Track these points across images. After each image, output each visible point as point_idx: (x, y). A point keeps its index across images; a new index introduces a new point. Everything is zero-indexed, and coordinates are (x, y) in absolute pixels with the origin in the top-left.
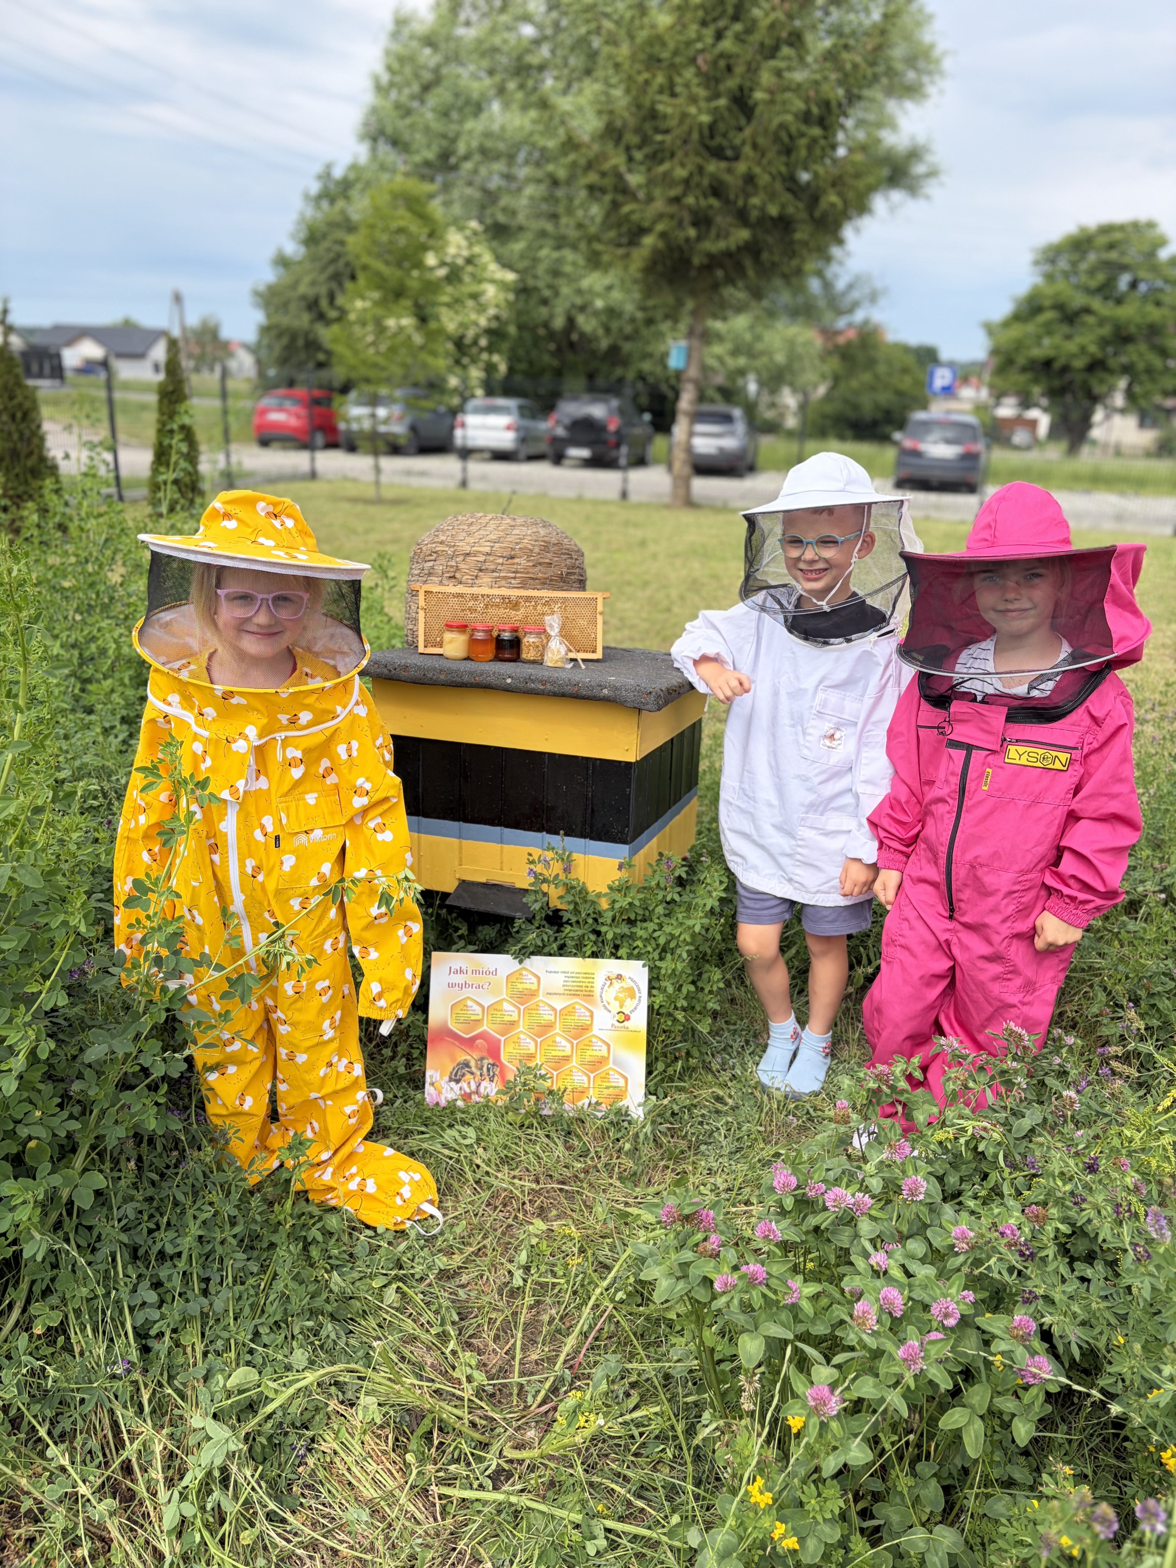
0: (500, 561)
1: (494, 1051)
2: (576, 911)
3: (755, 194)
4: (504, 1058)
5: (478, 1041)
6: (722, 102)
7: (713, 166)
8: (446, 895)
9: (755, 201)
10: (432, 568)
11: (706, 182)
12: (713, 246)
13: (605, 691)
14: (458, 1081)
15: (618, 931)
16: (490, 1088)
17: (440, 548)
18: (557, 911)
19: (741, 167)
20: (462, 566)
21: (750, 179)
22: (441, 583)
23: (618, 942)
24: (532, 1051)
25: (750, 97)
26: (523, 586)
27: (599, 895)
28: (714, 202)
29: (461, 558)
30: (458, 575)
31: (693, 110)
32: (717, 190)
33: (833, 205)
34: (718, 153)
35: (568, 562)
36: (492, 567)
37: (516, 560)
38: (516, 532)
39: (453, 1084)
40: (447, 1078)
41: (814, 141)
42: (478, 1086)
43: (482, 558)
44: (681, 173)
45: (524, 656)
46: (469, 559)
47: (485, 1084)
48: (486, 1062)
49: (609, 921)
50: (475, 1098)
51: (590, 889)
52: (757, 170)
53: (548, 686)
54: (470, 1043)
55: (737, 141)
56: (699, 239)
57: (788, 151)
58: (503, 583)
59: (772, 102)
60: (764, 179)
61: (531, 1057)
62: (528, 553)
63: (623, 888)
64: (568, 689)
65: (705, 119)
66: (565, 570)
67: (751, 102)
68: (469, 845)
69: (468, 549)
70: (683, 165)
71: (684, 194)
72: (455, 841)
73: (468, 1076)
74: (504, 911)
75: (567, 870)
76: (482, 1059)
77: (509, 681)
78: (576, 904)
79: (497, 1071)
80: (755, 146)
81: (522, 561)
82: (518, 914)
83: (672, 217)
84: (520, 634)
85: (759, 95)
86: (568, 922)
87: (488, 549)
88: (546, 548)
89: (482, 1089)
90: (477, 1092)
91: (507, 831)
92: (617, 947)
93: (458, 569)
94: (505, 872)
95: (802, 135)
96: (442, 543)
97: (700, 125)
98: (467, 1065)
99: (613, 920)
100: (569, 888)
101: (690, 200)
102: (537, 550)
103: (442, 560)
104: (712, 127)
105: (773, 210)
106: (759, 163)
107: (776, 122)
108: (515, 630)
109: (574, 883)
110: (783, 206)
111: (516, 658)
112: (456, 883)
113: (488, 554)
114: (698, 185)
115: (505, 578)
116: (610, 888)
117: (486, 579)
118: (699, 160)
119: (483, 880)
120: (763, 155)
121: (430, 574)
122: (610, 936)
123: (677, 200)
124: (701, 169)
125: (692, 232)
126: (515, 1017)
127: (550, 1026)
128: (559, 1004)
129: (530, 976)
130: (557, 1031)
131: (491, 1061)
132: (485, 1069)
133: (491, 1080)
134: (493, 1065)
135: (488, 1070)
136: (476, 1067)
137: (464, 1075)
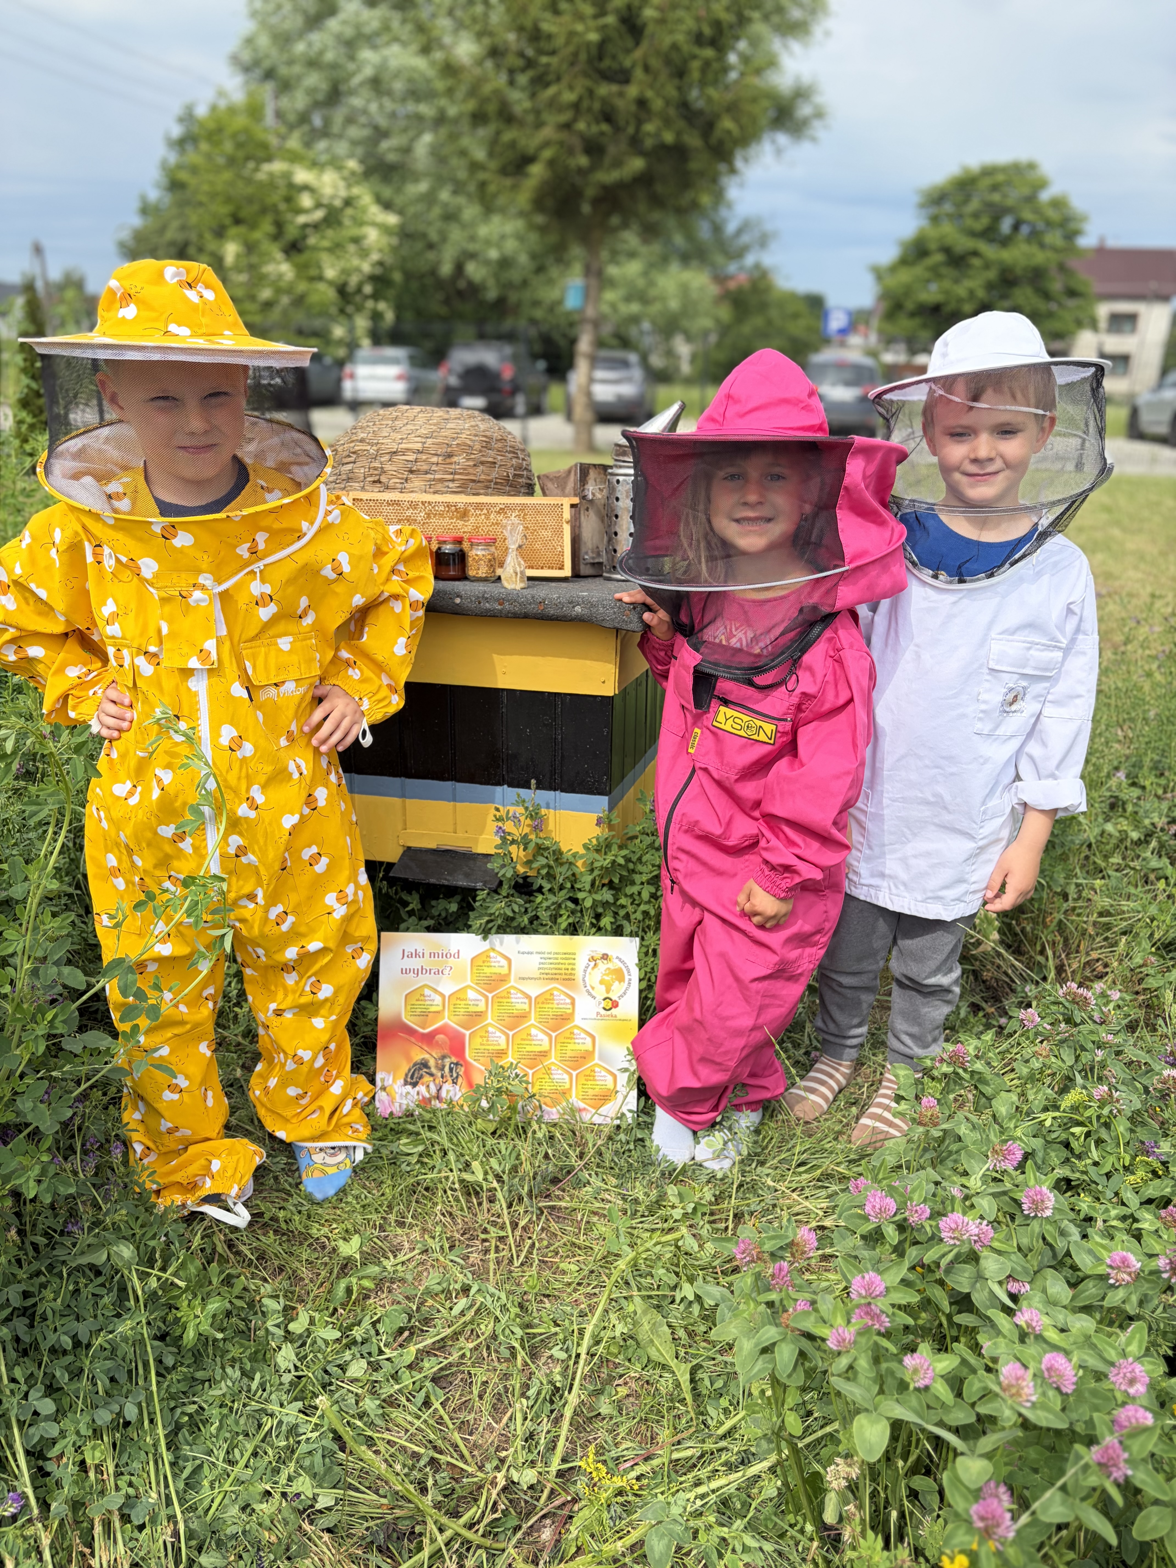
0: (435, 459)
1: (457, 1046)
2: (550, 877)
3: (649, 120)
4: (469, 1055)
5: (438, 1037)
6: (610, 20)
7: (604, 90)
8: (390, 866)
9: (649, 127)
10: (351, 471)
11: (597, 106)
12: (608, 176)
13: (578, 609)
14: (414, 1085)
15: (598, 897)
16: (454, 1092)
17: (359, 447)
18: (525, 878)
19: (633, 91)
20: (387, 467)
21: (642, 103)
22: (363, 489)
23: (600, 910)
24: (503, 1046)
25: (638, 16)
26: (463, 489)
27: (575, 855)
28: (605, 127)
29: (387, 457)
30: (383, 479)
31: (579, 27)
32: (608, 116)
33: (729, 132)
34: (607, 76)
35: (514, 461)
36: (425, 467)
37: (455, 459)
38: (449, 426)
39: (409, 1088)
40: (402, 1082)
41: (707, 64)
42: (439, 1090)
43: (412, 457)
44: (569, 97)
45: (471, 573)
46: (396, 458)
47: (447, 1086)
48: (447, 1061)
49: (588, 887)
50: (436, 1104)
51: (564, 849)
52: (649, 94)
53: (507, 606)
54: (429, 1039)
55: (627, 63)
56: (593, 168)
57: (680, 73)
58: (439, 487)
59: (662, 21)
60: (657, 104)
61: (502, 1053)
62: (467, 448)
63: (603, 847)
64: (532, 609)
65: (593, 37)
66: (511, 472)
67: (639, 22)
68: (412, 804)
69: (394, 447)
70: (571, 88)
71: (575, 120)
72: (396, 801)
73: (427, 1078)
74: (462, 883)
75: (537, 828)
76: (443, 1057)
77: (458, 601)
78: (550, 867)
79: (461, 1071)
80: (647, 69)
81: (460, 459)
82: (479, 885)
83: (561, 144)
84: (466, 546)
85: (649, 13)
86: (540, 890)
87: (419, 446)
88: (487, 445)
89: (443, 1094)
90: (438, 1097)
91: (459, 785)
92: (598, 917)
93: (383, 472)
94: (460, 834)
95: (694, 57)
96: (362, 441)
97: (588, 44)
98: (425, 1065)
99: (593, 884)
100: (540, 849)
101: (581, 126)
102: (477, 446)
103: (363, 462)
104: (602, 45)
105: (669, 137)
106: (651, 86)
107: (667, 41)
108: (459, 541)
109: (547, 843)
110: (679, 134)
111: (463, 577)
112: (400, 851)
113: (419, 452)
114: (589, 110)
115: (441, 480)
116: (585, 846)
117: (417, 482)
118: (588, 83)
119: (433, 846)
120: (655, 78)
121: (349, 479)
122: (588, 903)
123: (567, 126)
124: (591, 92)
125: (583, 161)
126: (481, 1007)
127: (523, 1016)
128: (534, 990)
129: (499, 958)
130: (532, 1022)
131: (454, 1060)
132: (447, 1069)
133: (454, 1082)
134: (457, 1064)
135: (451, 1070)
136: (436, 1067)
137: (421, 1077)
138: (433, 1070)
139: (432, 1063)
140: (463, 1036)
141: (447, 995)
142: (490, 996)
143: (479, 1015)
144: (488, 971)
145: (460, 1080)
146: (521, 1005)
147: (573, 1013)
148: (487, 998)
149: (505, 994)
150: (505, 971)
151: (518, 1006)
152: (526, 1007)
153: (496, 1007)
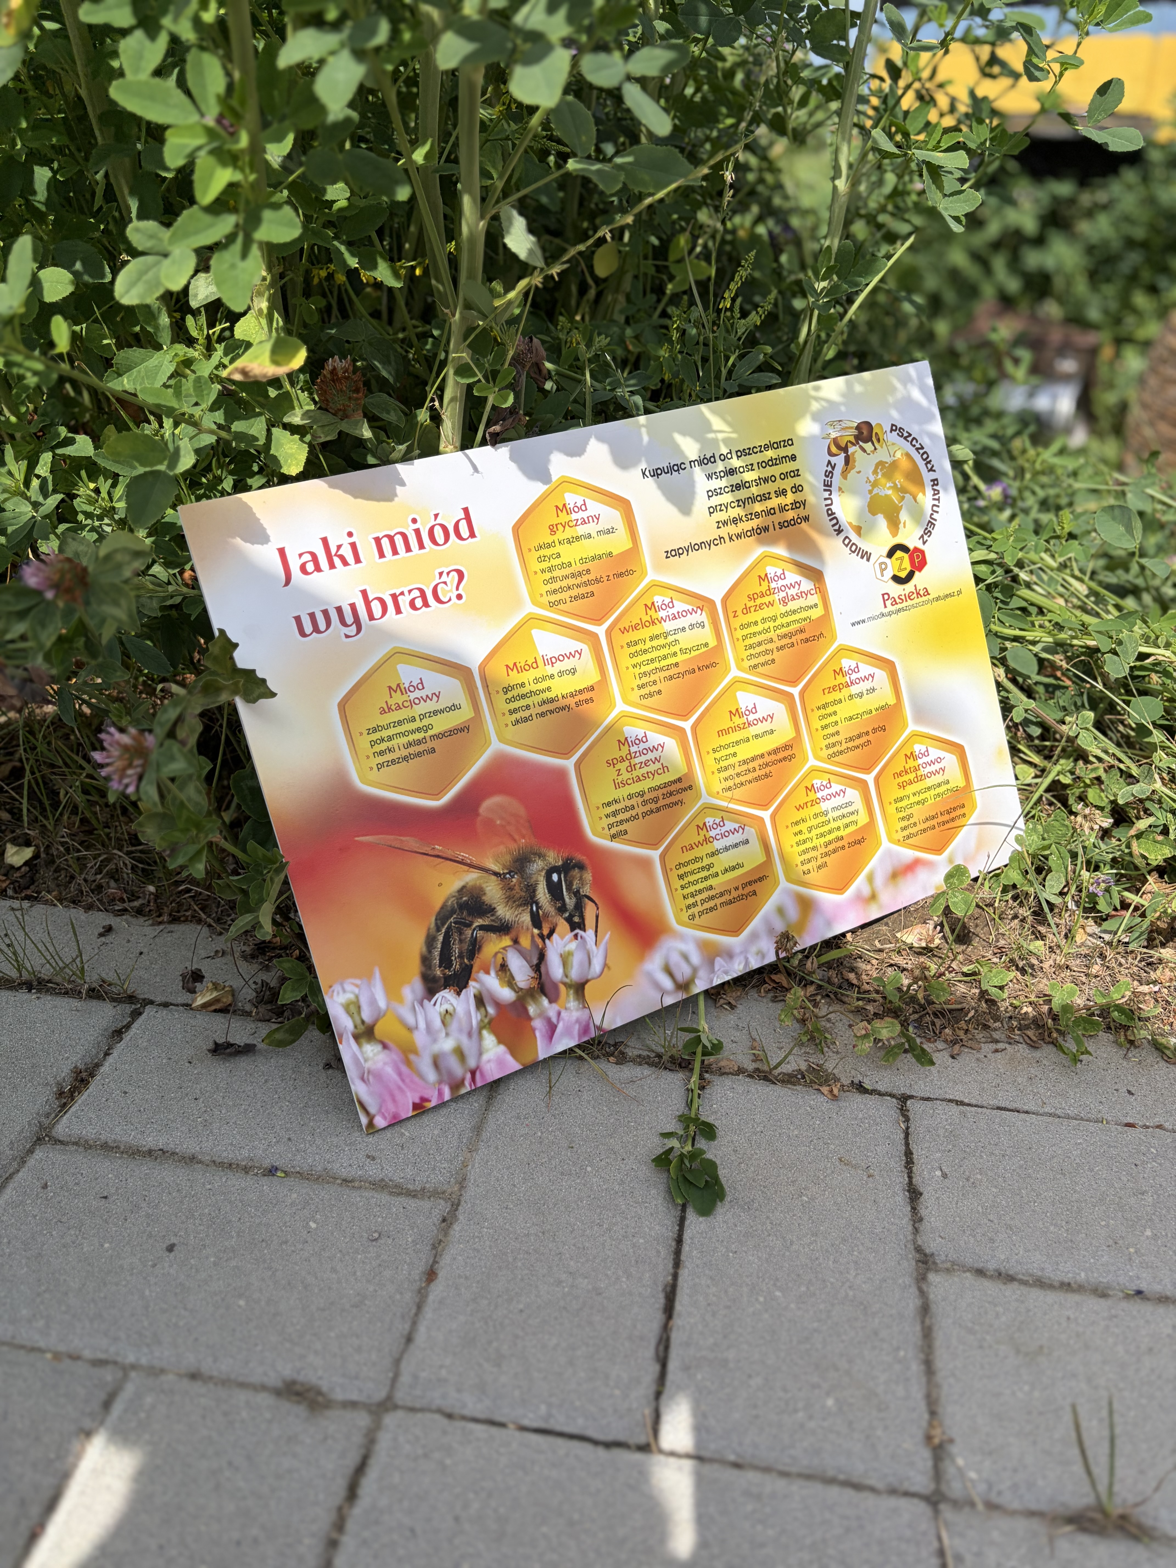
1: (549, 814)
4: (594, 829)
16: (582, 952)
24: (678, 768)
40: (412, 989)
42: (539, 962)
47: (560, 944)
54: (457, 822)
73: (492, 945)
89: (555, 969)
90: (542, 988)
129: (595, 507)
130: (734, 672)
131: (554, 858)
132: (542, 894)
133: (577, 925)
134: (566, 868)
135: (555, 891)
136: (510, 899)
137: (474, 948)
138: (504, 912)
139: (493, 892)
140: (561, 775)
141: (474, 663)
142: (600, 630)
143: (588, 697)
144: (571, 554)
145: (590, 911)
146: (691, 634)
147: (826, 617)
148: (593, 638)
149: (639, 614)
150: (619, 543)
151: (687, 639)
152: (707, 635)
153: (626, 662)
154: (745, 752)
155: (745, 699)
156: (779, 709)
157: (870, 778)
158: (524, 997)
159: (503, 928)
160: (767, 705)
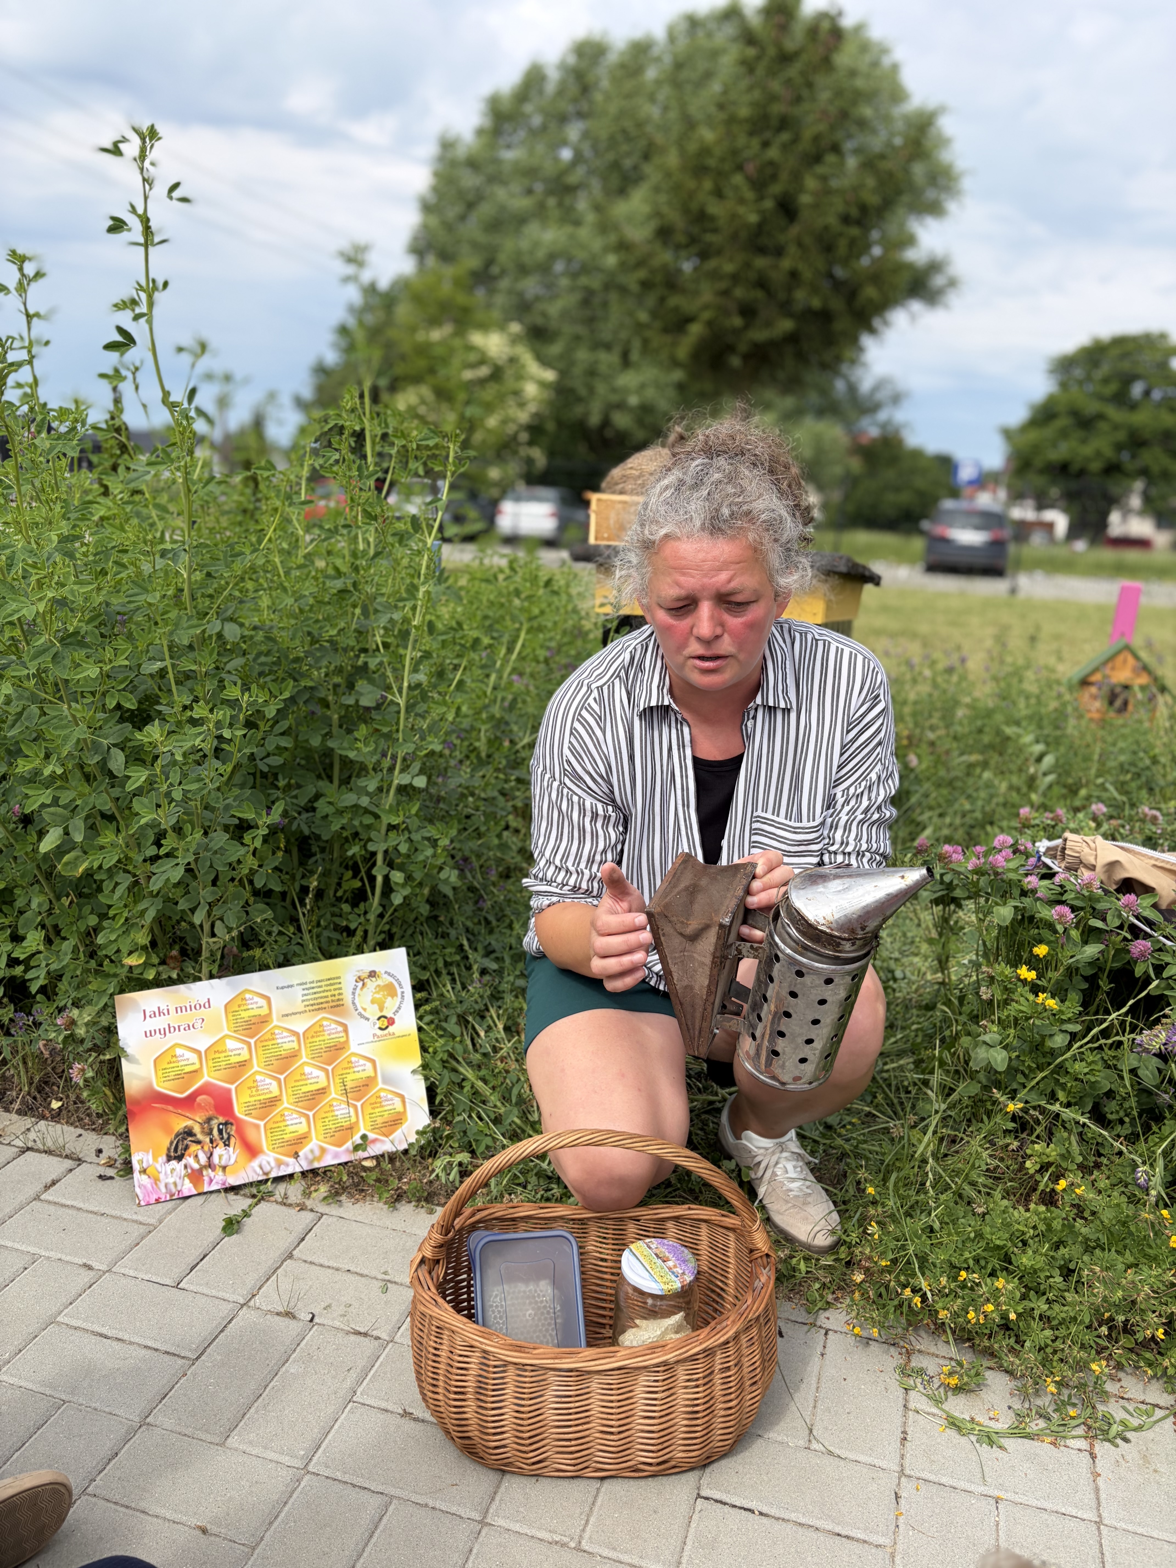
1: (223, 1104)
4: (239, 1111)
5: (199, 1099)
14: (179, 1158)
16: (228, 1155)
24: (275, 1092)
39: (174, 1163)
40: (164, 1158)
42: (210, 1156)
47: (219, 1151)
48: (214, 1123)
50: (207, 1173)
54: (189, 1103)
61: (275, 1100)
73: (194, 1148)
76: (209, 1120)
79: (233, 1130)
89: (216, 1159)
90: (210, 1166)
98: (189, 1133)
126: (245, 1056)
127: (294, 1055)
128: (300, 1025)
129: (256, 999)
130: (304, 1059)
131: (221, 1119)
132: (215, 1132)
133: (227, 1145)
134: (226, 1124)
135: (220, 1132)
136: (203, 1132)
137: (187, 1148)
138: (200, 1137)
139: (197, 1129)
140: (229, 1091)
141: (203, 1049)
142: (252, 1041)
143: (243, 1065)
144: (245, 1015)
145: (233, 1140)
146: (288, 1044)
147: (347, 1041)
148: (249, 1044)
149: (269, 1036)
150: (264, 1011)
151: (286, 1046)
152: (295, 1045)
153: (260, 1052)
154: (305, 1089)
155: (307, 1069)
156: (322, 1074)
157: (359, 1104)
158: (202, 1168)
159: (198, 1142)
160: (317, 1072)
